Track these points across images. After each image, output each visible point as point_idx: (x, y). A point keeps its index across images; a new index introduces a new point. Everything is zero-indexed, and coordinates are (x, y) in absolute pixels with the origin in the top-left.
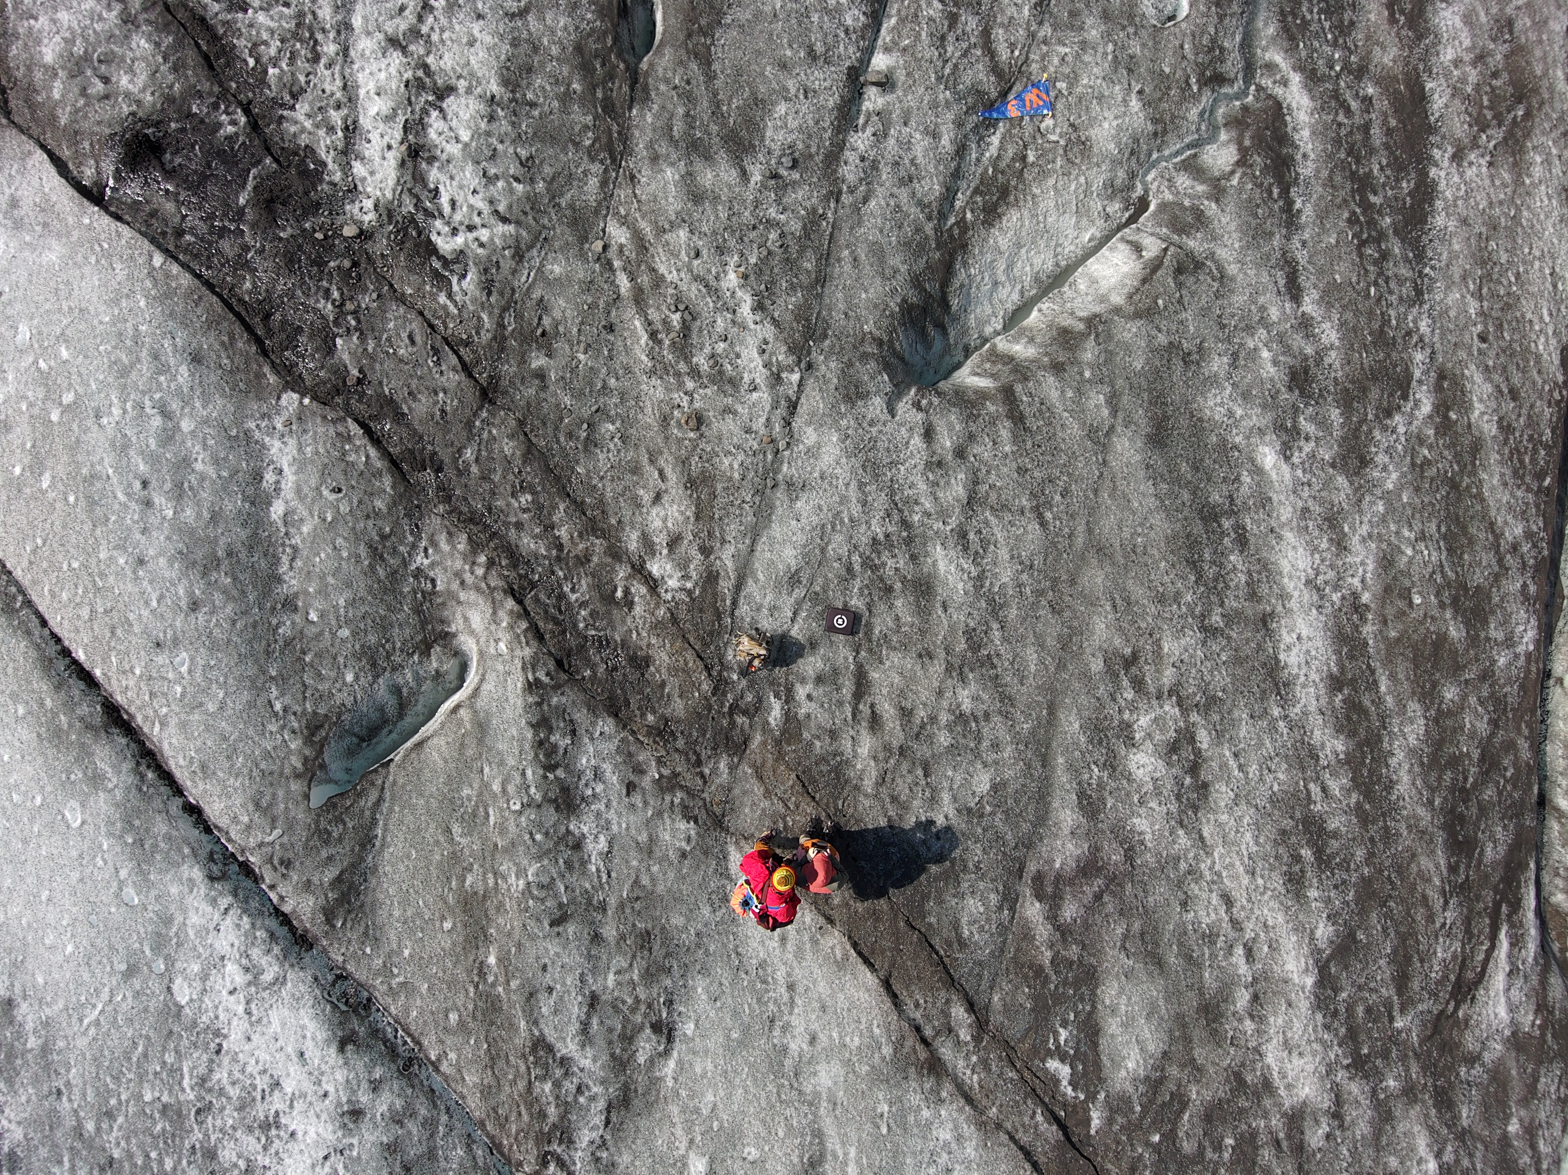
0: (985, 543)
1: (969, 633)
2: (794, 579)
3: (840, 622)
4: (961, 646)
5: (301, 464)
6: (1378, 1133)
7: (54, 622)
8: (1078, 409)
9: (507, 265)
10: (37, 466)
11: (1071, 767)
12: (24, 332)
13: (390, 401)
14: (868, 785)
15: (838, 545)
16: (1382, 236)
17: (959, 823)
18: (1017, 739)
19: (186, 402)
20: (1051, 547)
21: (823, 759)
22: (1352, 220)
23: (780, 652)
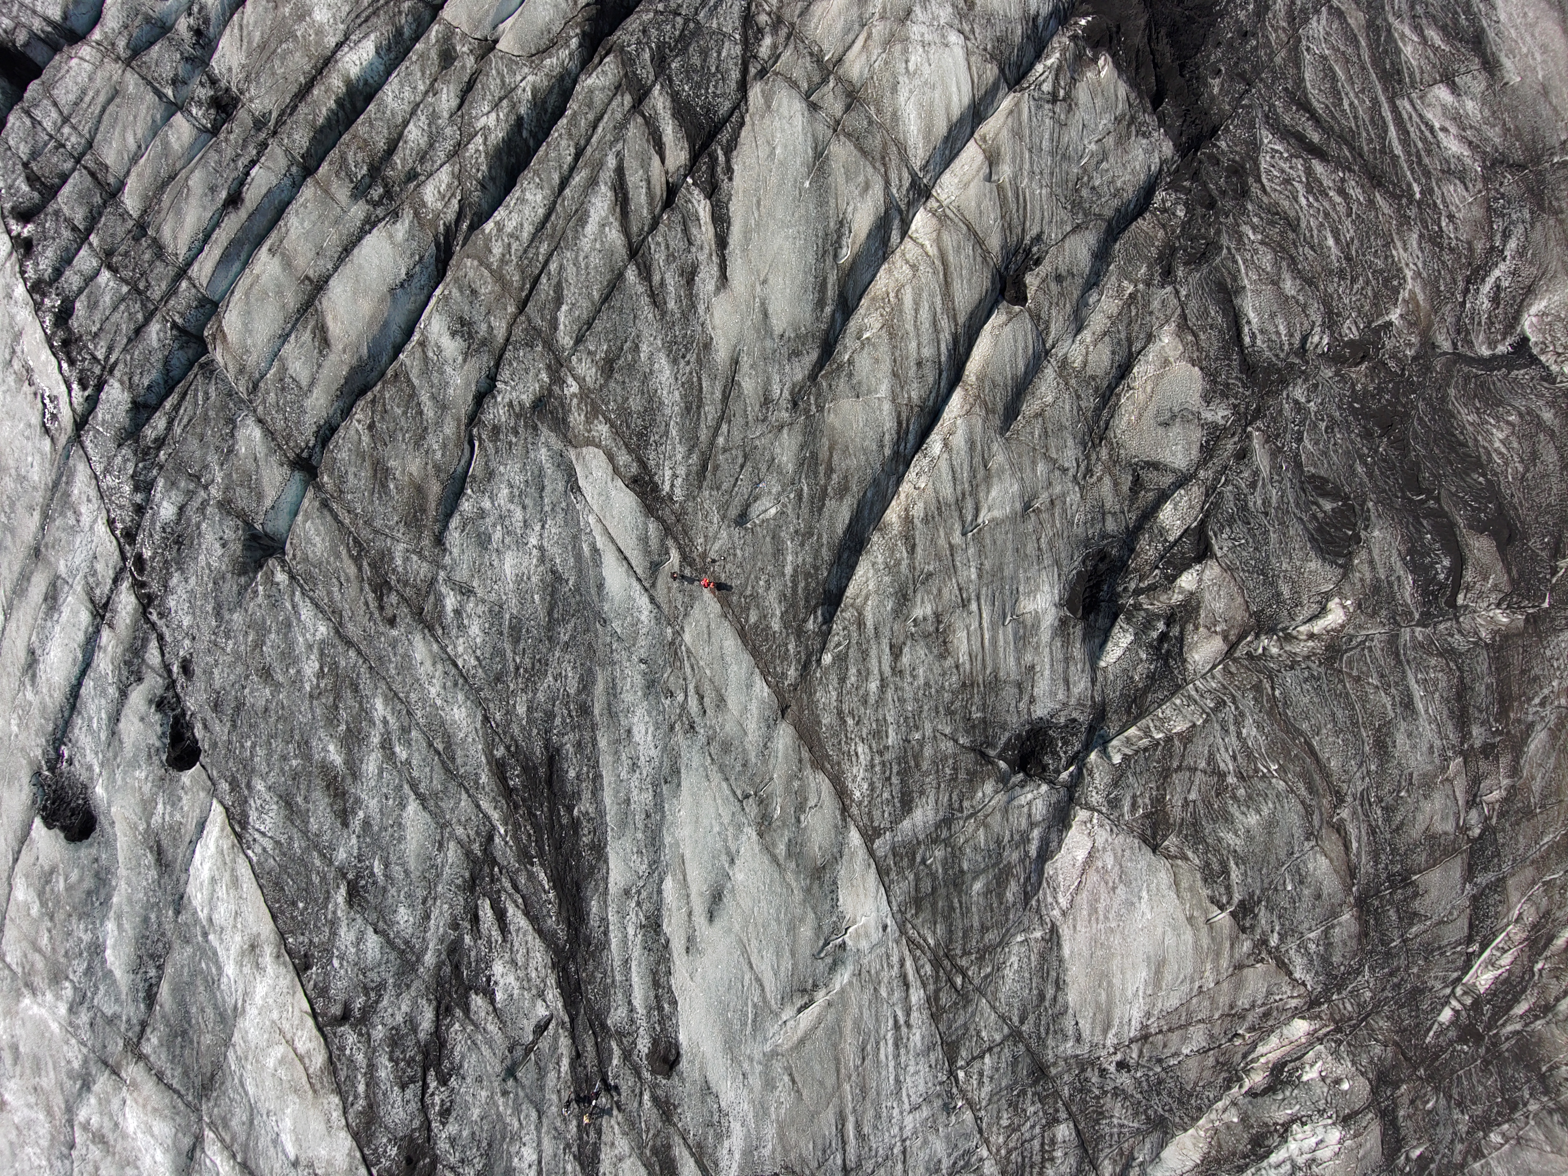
0: (745, 550)
1: (740, 562)
2: (717, 551)
3: (722, 558)
4: (739, 564)
5: (653, 527)
6: (786, 637)
7: (619, 545)
8: (762, 532)
9: (683, 503)
10: (619, 525)
11: (751, 582)
12: (618, 504)
13: (665, 520)
15: (724, 547)
16: (814, 511)
18: (744, 577)
19: (639, 518)
20: (754, 552)
22: (810, 508)
23: (714, 561)
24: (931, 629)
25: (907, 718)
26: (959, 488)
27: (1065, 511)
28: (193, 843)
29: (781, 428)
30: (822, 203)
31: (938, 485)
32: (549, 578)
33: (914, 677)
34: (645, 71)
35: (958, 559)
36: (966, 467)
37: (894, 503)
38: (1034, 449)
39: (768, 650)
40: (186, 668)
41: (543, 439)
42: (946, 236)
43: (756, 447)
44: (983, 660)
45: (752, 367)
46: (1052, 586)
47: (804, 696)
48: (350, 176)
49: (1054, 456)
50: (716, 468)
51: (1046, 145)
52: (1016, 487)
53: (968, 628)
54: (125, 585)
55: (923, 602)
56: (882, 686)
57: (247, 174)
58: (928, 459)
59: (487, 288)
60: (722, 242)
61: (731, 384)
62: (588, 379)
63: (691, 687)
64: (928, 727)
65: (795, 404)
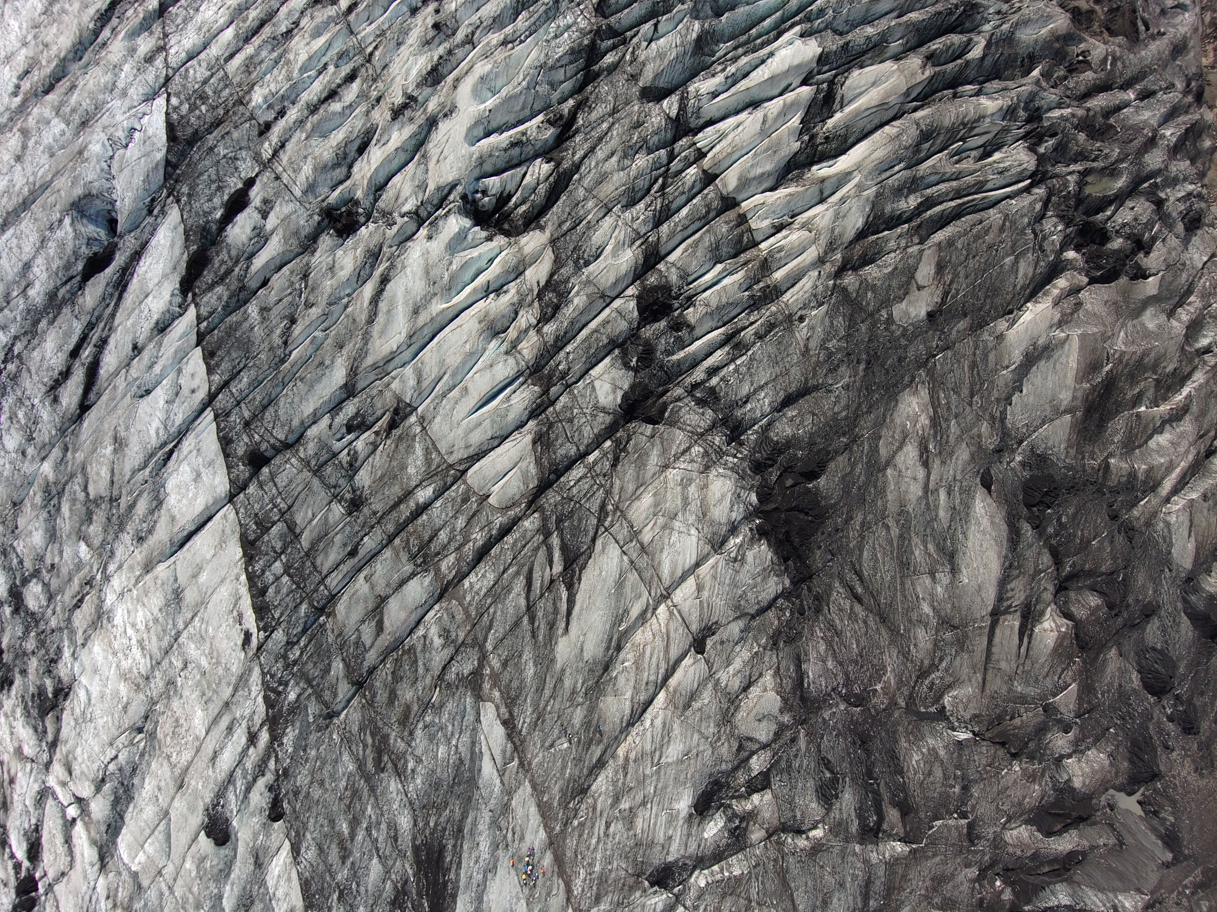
5: (509, 746)
7: (492, 752)
9: (525, 735)
10: (494, 741)
11: (548, 780)
12: (496, 732)
13: (515, 742)
26: (654, 746)
27: (702, 759)
28: (273, 856)
29: (577, 705)
30: (618, 601)
31: (644, 742)
34: (552, 526)
36: (659, 735)
38: (694, 727)
40: (286, 772)
42: (671, 624)
45: (570, 674)
46: (689, 797)
48: (409, 551)
51: (727, 581)
52: (681, 746)
54: (266, 728)
57: (362, 539)
58: (642, 726)
59: (460, 616)
60: (569, 613)
61: (560, 680)
62: (495, 667)
65: (587, 695)
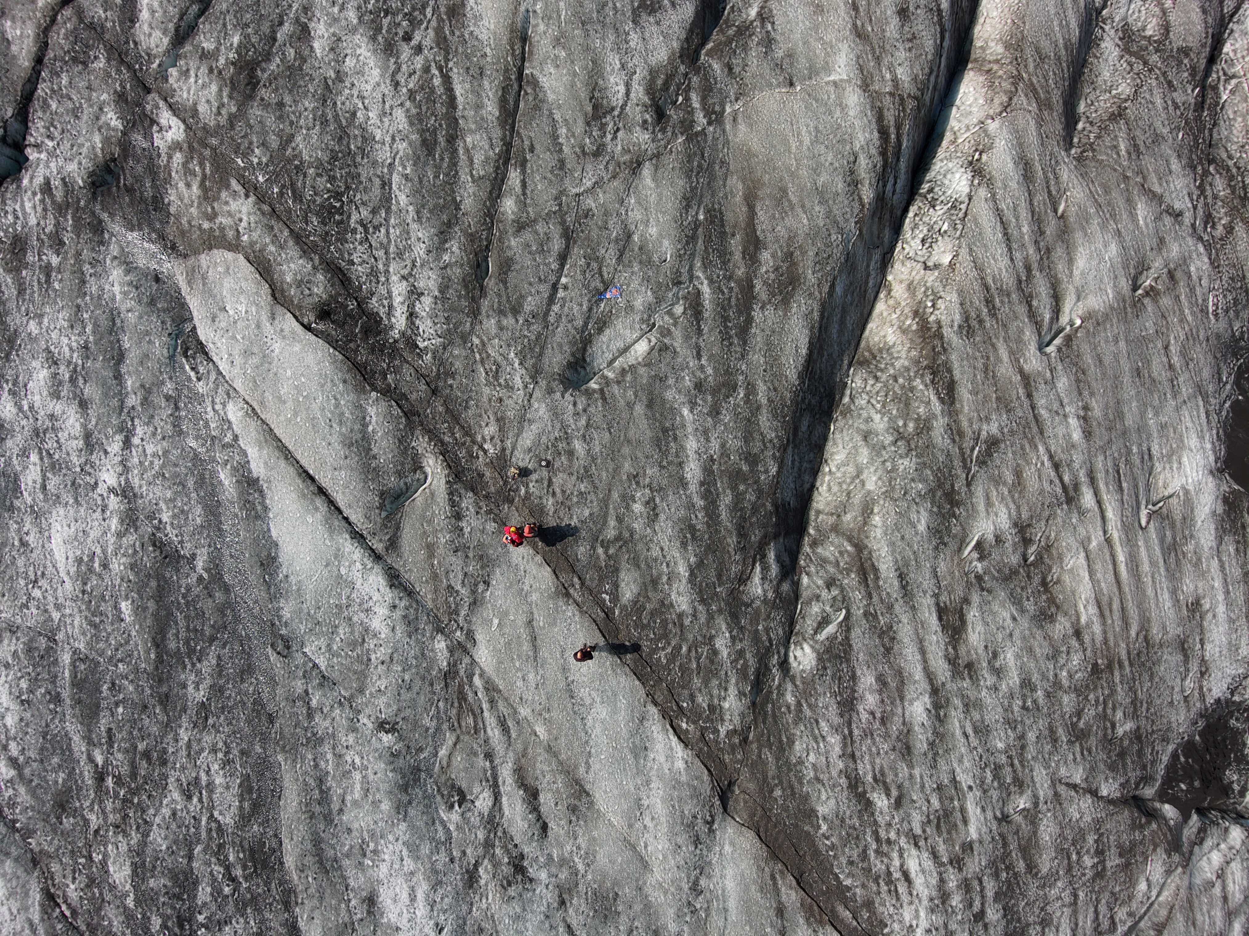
0: (591, 439)
1: (585, 467)
2: (530, 450)
3: (544, 463)
4: (582, 471)
5: (377, 414)
6: (708, 623)
7: (303, 462)
8: (624, 396)
9: (441, 351)
10: (296, 414)
11: (615, 508)
12: (289, 373)
13: (404, 394)
14: (551, 513)
15: (544, 439)
16: (731, 337)
17: (579, 525)
18: (598, 500)
19: (342, 395)
20: (613, 441)
21: (537, 505)
22: (721, 331)
23: (524, 473)
24: (1014, 559)
25: (998, 768)
26: (1018, 255)
27: (1192, 290)
29: (636, 166)
31: (979, 252)
32: (148, 560)
33: (998, 672)
35: (1041, 402)
36: (1024, 214)
37: (880, 307)
38: (1126, 178)
39: (672, 658)
41: (114, 250)
43: (588, 214)
44: (1123, 609)
45: (557, 42)
46: (1202, 438)
47: (768, 756)
49: (1157, 189)
50: (506, 265)
52: (1113, 249)
53: (1084, 544)
55: (989, 504)
56: (937, 706)
58: (941, 210)
62: (202, 108)
63: (506, 774)
64: (1041, 776)
65: (660, 115)
